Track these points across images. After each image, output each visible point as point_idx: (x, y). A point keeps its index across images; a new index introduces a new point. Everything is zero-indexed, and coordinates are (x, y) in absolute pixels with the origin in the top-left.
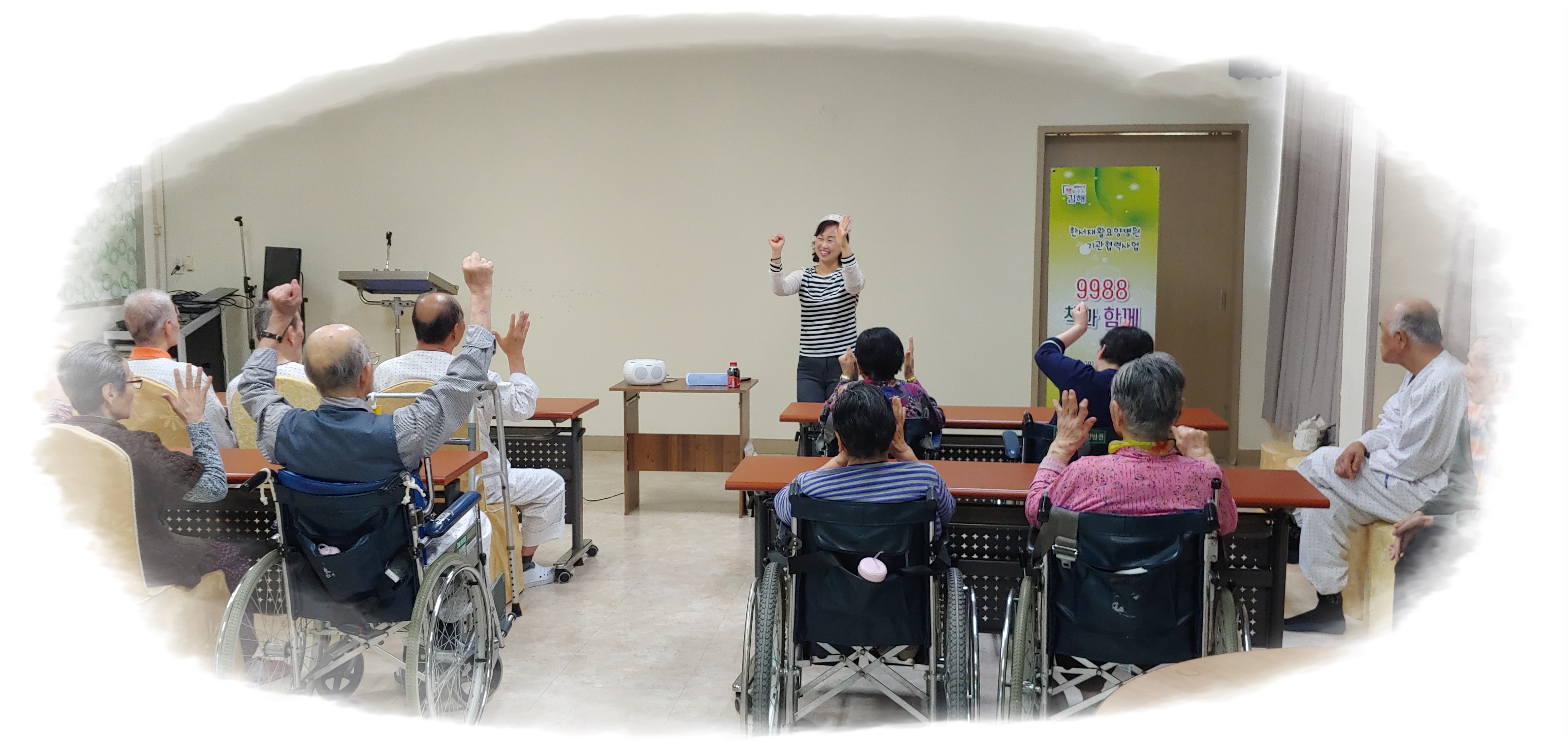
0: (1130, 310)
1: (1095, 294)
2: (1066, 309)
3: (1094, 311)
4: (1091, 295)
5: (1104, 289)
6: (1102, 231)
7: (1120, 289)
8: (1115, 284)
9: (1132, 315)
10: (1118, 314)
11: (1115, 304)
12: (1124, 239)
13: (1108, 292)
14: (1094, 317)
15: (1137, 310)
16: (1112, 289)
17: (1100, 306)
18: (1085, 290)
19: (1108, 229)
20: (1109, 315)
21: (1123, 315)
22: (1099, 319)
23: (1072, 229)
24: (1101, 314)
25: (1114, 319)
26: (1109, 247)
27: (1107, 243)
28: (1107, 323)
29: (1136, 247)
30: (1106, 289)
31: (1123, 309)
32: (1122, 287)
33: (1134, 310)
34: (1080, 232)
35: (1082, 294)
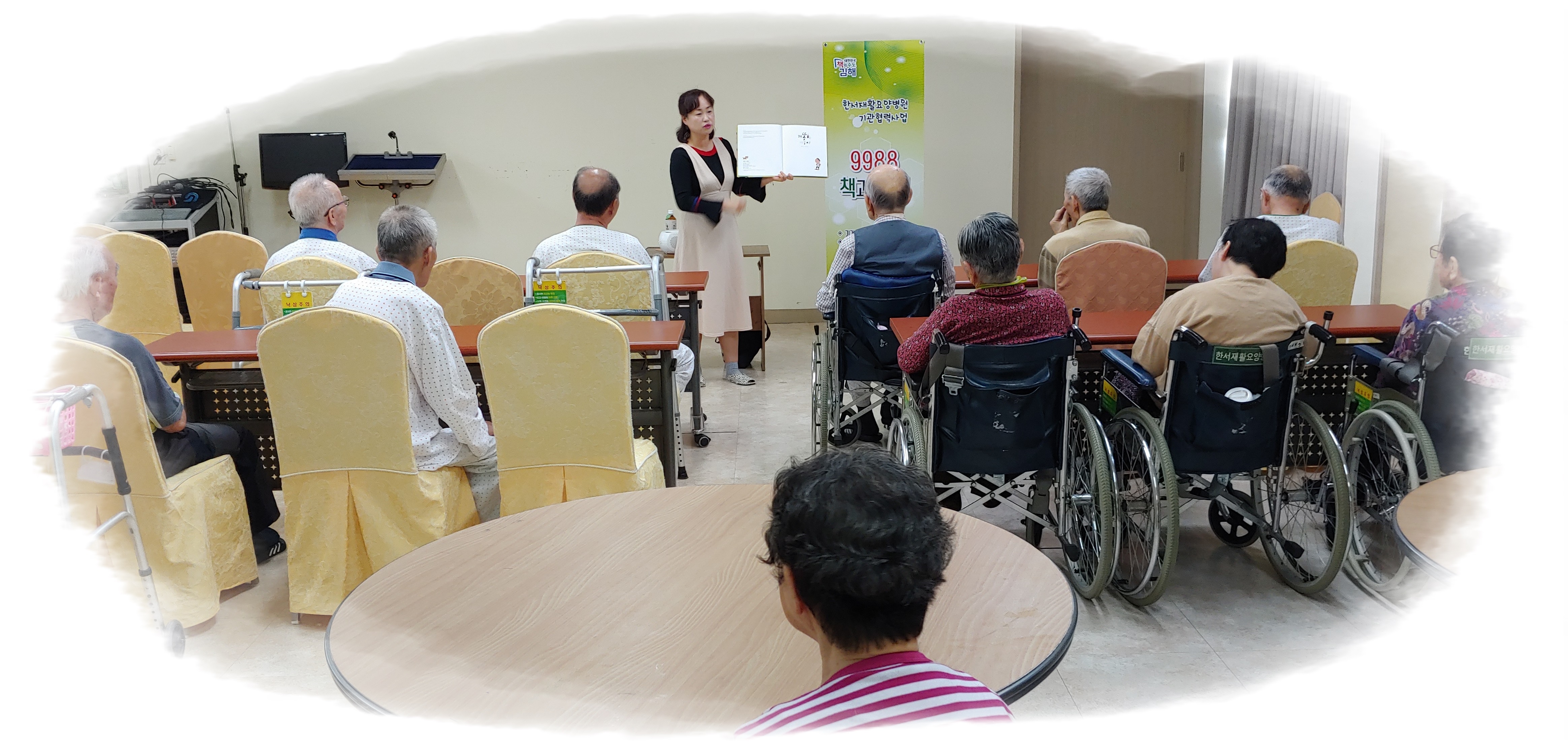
1: (868, 165)
2: (842, 180)
4: (864, 166)
6: (872, 104)
8: (886, 156)
12: (893, 111)
16: (884, 160)
18: (859, 161)
19: (878, 102)
23: (845, 102)
26: (880, 119)
27: (878, 115)
29: (904, 118)
30: (878, 160)
32: (892, 158)
34: (852, 105)
35: (856, 165)
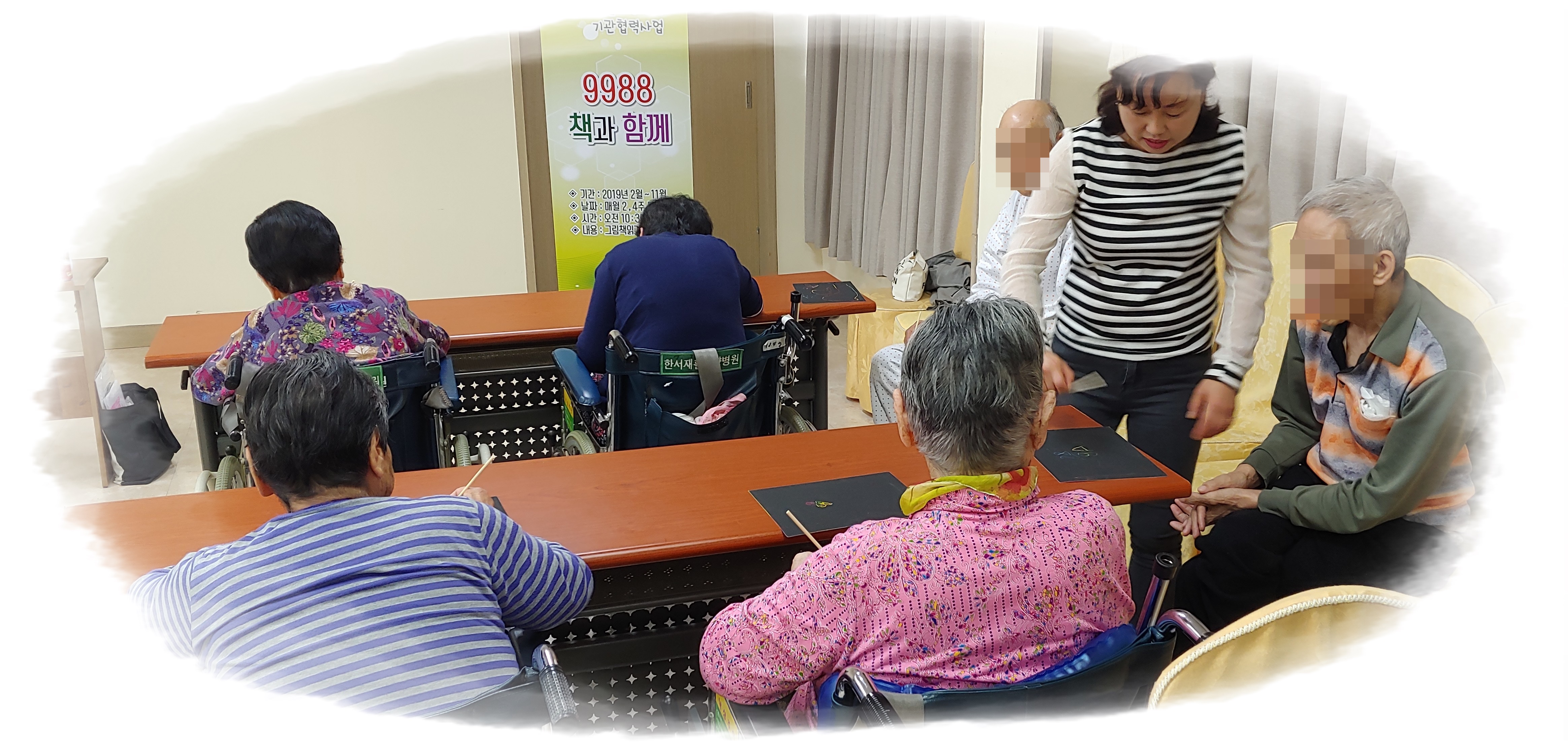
0: (657, 116)
1: (609, 95)
2: (571, 117)
3: (609, 118)
4: (604, 97)
5: (620, 88)
7: (642, 88)
8: (634, 81)
9: (660, 124)
10: (641, 123)
11: (637, 109)
13: (626, 92)
14: (611, 128)
15: (667, 116)
16: (632, 88)
17: (617, 112)
18: (595, 90)
20: (630, 125)
21: (648, 125)
22: (617, 131)
24: (619, 123)
25: (637, 131)
26: (623, 28)
27: (620, 22)
28: (628, 135)
29: (659, 27)
30: (624, 88)
31: (648, 116)
32: (644, 85)
33: (662, 116)
35: (592, 96)
